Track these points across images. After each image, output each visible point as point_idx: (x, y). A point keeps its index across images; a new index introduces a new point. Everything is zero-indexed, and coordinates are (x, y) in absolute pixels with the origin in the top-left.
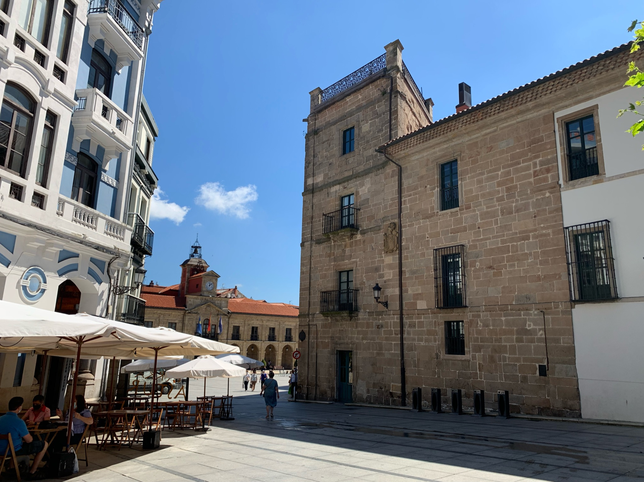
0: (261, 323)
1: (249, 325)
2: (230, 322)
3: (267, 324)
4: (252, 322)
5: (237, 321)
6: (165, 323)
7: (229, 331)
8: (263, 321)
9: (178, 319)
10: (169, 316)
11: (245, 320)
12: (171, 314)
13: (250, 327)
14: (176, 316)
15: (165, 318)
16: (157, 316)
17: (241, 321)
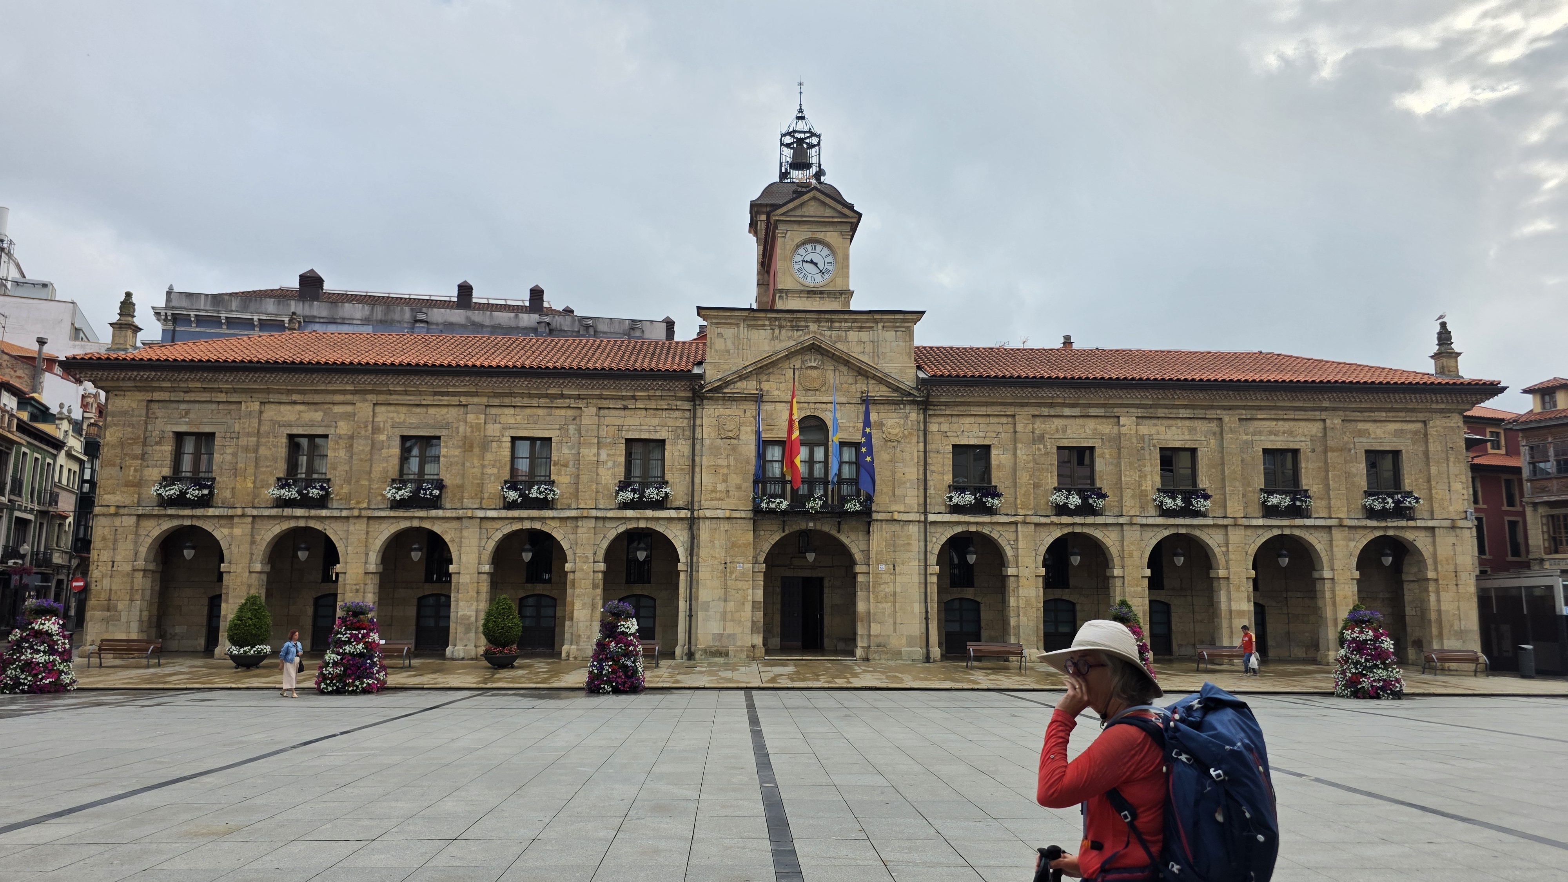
0: (1105, 430)
1: (1041, 441)
3: (1145, 431)
5: (972, 420)
6: (610, 443)
7: (932, 472)
8: (1118, 417)
9: (670, 422)
10: (627, 412)
11: (1014, 416)
12: (634, 398)
13: (1045, 447)
14: (657, 409)
15: (608, 421)
16: (570, 413)
17: (993, 420)
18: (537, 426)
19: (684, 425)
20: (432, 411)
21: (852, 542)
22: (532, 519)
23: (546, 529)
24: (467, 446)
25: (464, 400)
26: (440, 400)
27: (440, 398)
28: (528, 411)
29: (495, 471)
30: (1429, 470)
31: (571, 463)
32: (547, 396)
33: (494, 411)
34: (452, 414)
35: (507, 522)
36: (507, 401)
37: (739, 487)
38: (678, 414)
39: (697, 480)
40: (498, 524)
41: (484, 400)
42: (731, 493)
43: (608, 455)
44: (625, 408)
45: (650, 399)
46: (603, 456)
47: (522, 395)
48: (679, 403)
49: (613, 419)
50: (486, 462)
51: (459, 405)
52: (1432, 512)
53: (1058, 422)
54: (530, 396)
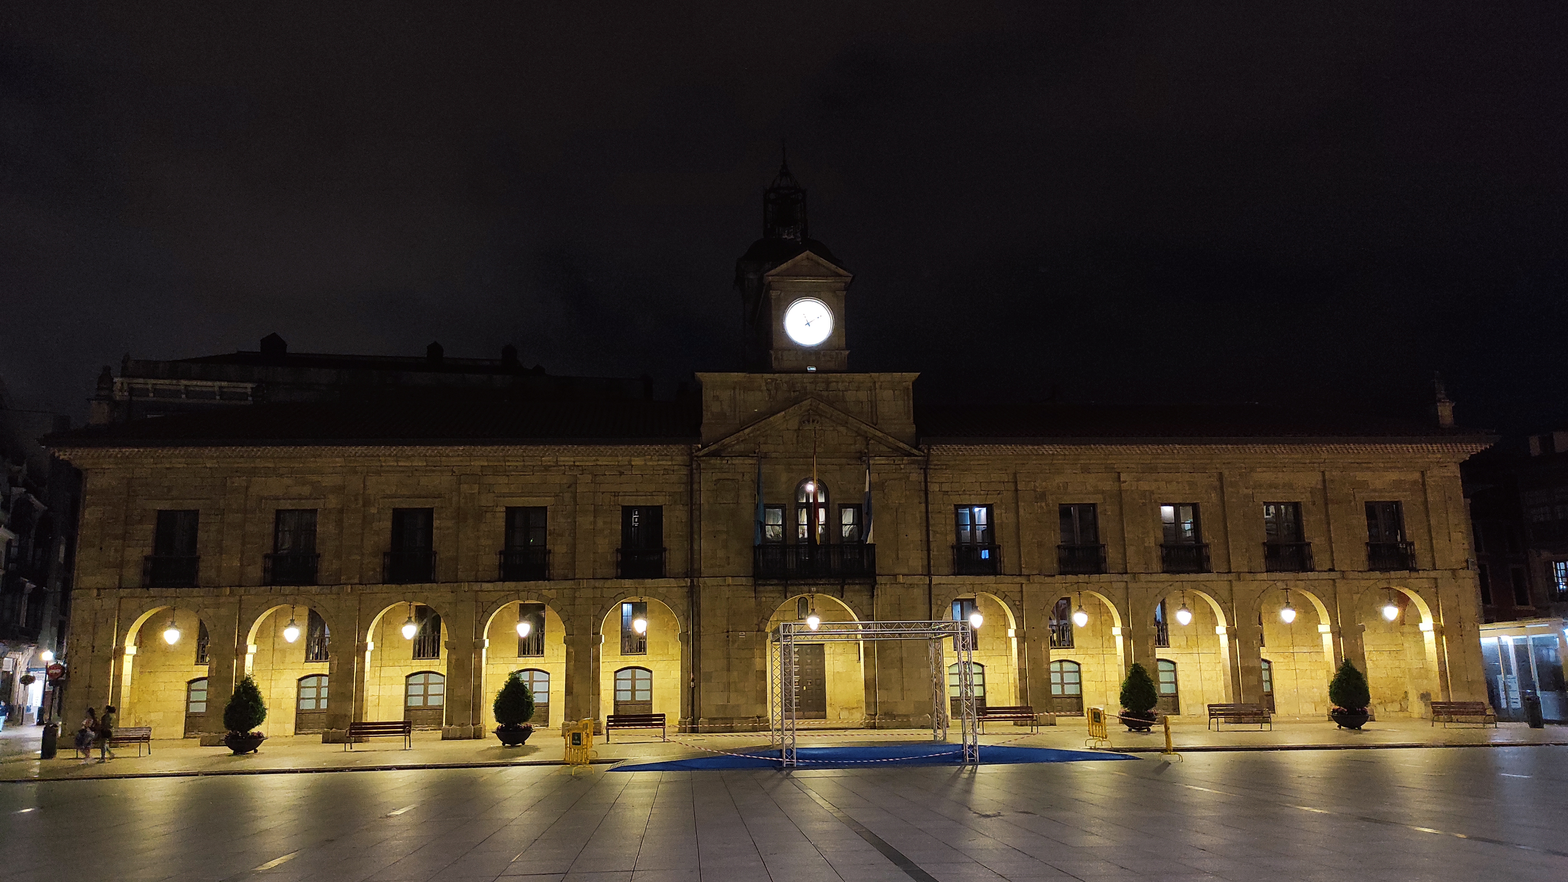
0: (1108, 485)
1: (1042, 496)
2: (934, 488)
3: (1144, 486)
4: (1059, 480)
5: (973, 478)
6: (606, 511)
7: (935, 532)
8: (1118, 473)
9: (668, 488)
10: (623, 479)
11: (1014, 473)
12: (630, 463)
13: (1047, 505)
14: (654, 475)
15: (604, 488)
16: (565, 480)
17: (994, 478)
18: (531, 495)
19: (681, 490)
20: (424, 482)
22: (529, 591)
23: (542, 601)
24: (461, 516)
25: (457, 470)
27: (433, 468)
28: (522, 480)
29: (490, 542)
30: (1429, 521)
31: (567, 532)
32: (541, 464)
33: (487, 480)
34: (444, 484)
36: (501, 470)
37: (738, 554)
38: (675, 479)
39: (696, 547)
40: (493, 597)
41: (478, 470)
42: (732, 559)
43: (605, 523)
44: (622, 475)
45: (646, 465)
46: (600, 524)
47: (516, 464)
48: (676, 468)
49: (610, 485)
50: (480, 533)
51: (452, 475)
52: (1434, 564)
54: (524, 464)
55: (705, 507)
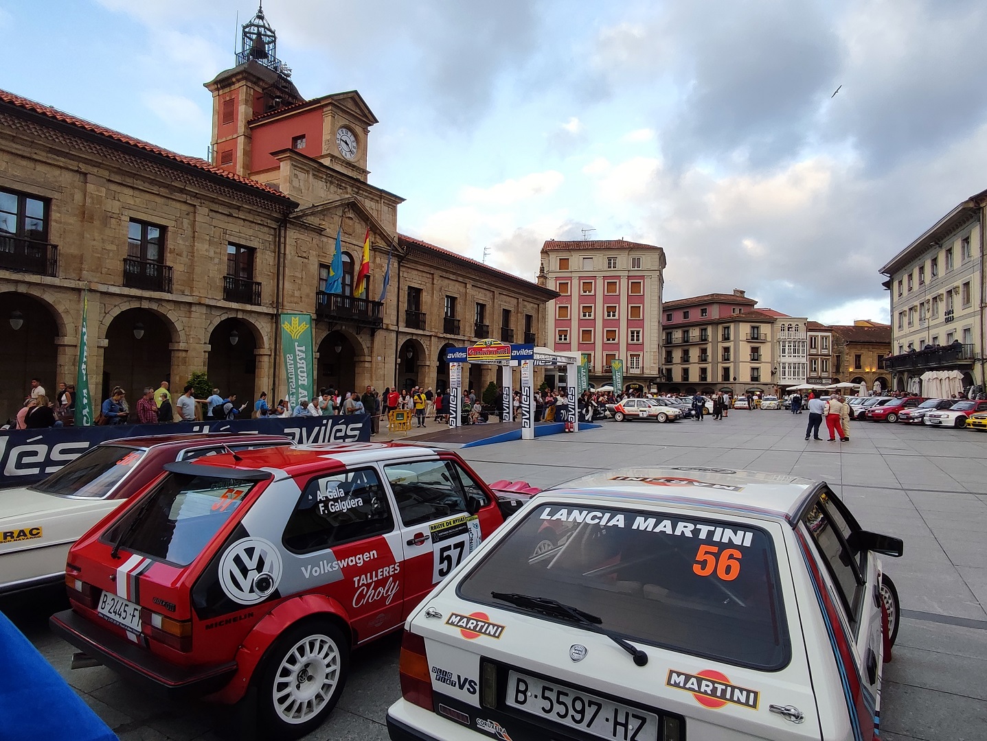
2: (402, 273)
3: (473, 292)
5: (416, 272)
6: (216, 242)
7: (400, 301)
8: (466, 284)
9: (261, 235)
10: (230, 219)
11: (433, 274)
12: (239, 208)
14: (253, 222)
15: (215, 222)
16: (185, 207)
17: (424, 275)
18: (155, 213)
19: (270, 240)
20: (40, 168)
21: (364, 341)
22: (150, 299)
23: (161, 310)
24: (85, 215)
25: (83, 167)
26: (54, 159)
27: (55, 157)
28: (147, 196)
29: (114, 248)
30: (538, 325)
31: (185, 254)
32: (167, 186)
33: (113, 187)
34: (66, 178)
35: (125, 299)
36: (129, 181)
37: (308, 296)
38: (266, 229)
39: (281, 286)
40: (117, 301)
41: (106, 174)
42: (303, 299)
43: (215, 253)
44: (230, 215)
45: (249, 213)
46: (211, 253)
47: (144, 179)
48: (269, 221)
49: (221, 222)
50: (105, 238)
51: (77, 171)
53: (447, 281)
54: (153, 182)
55: (289, 257)
